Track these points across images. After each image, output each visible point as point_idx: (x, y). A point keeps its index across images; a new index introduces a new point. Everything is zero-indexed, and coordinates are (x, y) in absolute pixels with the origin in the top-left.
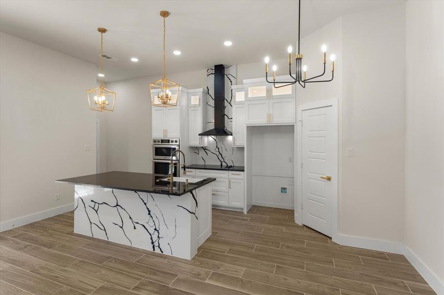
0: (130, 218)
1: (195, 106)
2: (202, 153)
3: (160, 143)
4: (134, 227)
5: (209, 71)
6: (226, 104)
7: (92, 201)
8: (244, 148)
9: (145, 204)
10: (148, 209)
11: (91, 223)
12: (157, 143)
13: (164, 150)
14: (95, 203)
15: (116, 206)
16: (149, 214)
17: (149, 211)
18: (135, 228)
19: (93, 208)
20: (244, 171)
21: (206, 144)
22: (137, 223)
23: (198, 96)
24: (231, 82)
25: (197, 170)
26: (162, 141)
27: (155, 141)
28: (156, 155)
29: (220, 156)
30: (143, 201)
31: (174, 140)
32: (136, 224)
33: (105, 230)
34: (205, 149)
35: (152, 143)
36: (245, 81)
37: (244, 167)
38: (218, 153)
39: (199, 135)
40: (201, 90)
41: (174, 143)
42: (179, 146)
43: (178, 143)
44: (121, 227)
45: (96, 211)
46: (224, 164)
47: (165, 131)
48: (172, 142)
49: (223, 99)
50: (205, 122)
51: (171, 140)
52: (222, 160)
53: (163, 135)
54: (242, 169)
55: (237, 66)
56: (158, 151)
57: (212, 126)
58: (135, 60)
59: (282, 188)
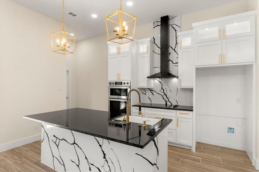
0: (86, 158)
1: (143, 54)
2: (149, 93)
3: (114, 85)
4: (90, 168)
5: (155, 23)
6: (171, 50)
7: (54, 136)
8: (192, 89)
9: (100, 146)
10: (103, 152)
11: (53, 156)
12: (112, 85)
13: (117, 91)
14: (57, 138)
15: (73, 144)
16: (105, 157)
17: (104, 154)
18: (90, 170)
19: (55, 143)
20: (192, 111)
21: (152, 86)
22: (93, 165)
23: (146, 45)
24: (176, 30)
25: (146, 108)
26: (116, 83)
27: (110, 84)
28: (111, 95)
29: (165, 97)
30: (98, 143)
31: (126, 82)
32: (91, 166)
33: (64, 165)
34: (151, 90)
35: (108, 85)
36: (194, 25)
37: (192, 107)
38: (163, 94)
39: (148, 77)
40: (149, 39)
41: (126, 85)
42: (130, 87)
43: (129, 85)
44: (78, 166)
45: (57, 146)
46: (168, 103)
47: (119, 75)
48: (124, 84)
49: (168, 46)
50: (152, 67)
51: (123, 82)
52: (167, 100)
53: (117, 78)
54: (190, 109)
55: (181, 16)
56: (113, 92)
57: (158, 70)
58: (94, 16)
59: (228, 128)
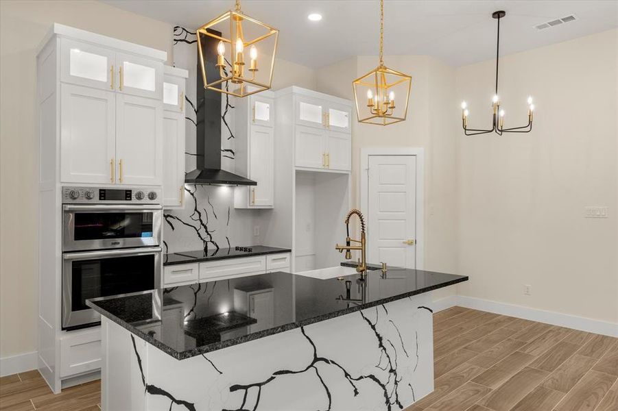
0: (347, 375)
1: (171, 109)
3: (96, 200)
4: (355, 390)
5: (179, 31)
9: (373, 327)
10: (378, 335)
12: (83, 200)
14: (247, 387)
15: (312, 366)
16: (381, 345)
17: (380, 339)
18: (356, 393)
20: (290, 251)
22: (360, 378)
23: (176, 86)
26: (104, 194)
28: (75, 238)
29: (202, 231)
30: (370, 323)
31: (147, 191)
32: (357, 384)
34: (166, 217)
41: (146, 200)
43: (158, 201)
46: (211, 247)
47: (116, 165)
48: (139, 196)
51: (135, 192)
52: (208, 239)
53: (107, 175)
